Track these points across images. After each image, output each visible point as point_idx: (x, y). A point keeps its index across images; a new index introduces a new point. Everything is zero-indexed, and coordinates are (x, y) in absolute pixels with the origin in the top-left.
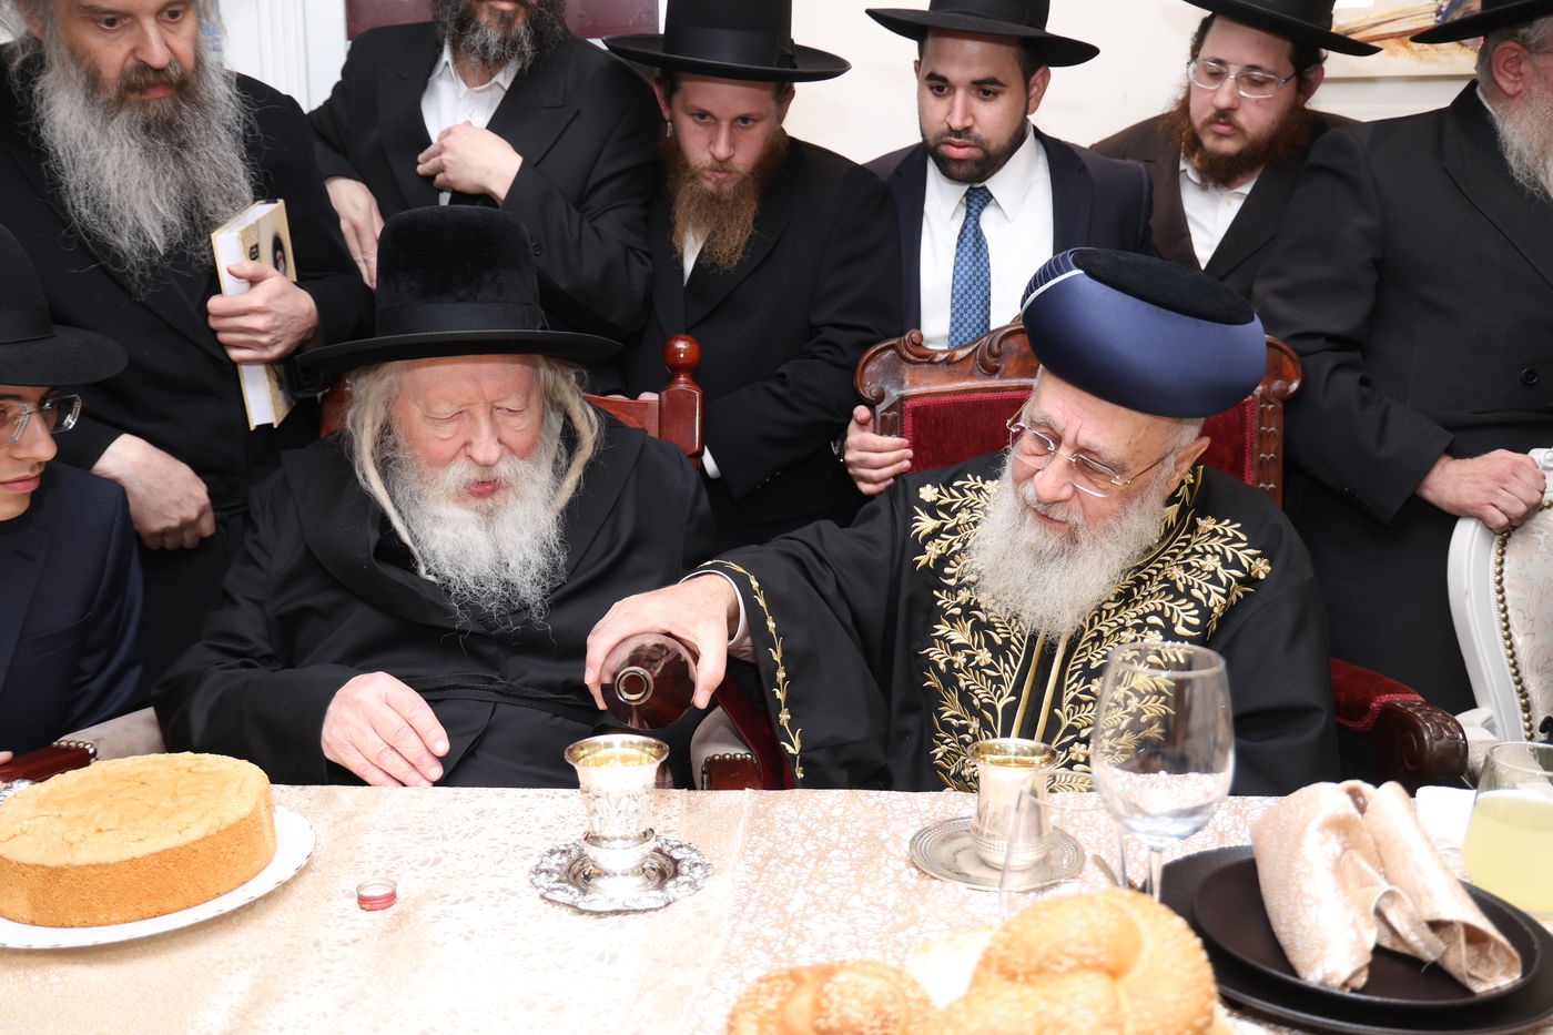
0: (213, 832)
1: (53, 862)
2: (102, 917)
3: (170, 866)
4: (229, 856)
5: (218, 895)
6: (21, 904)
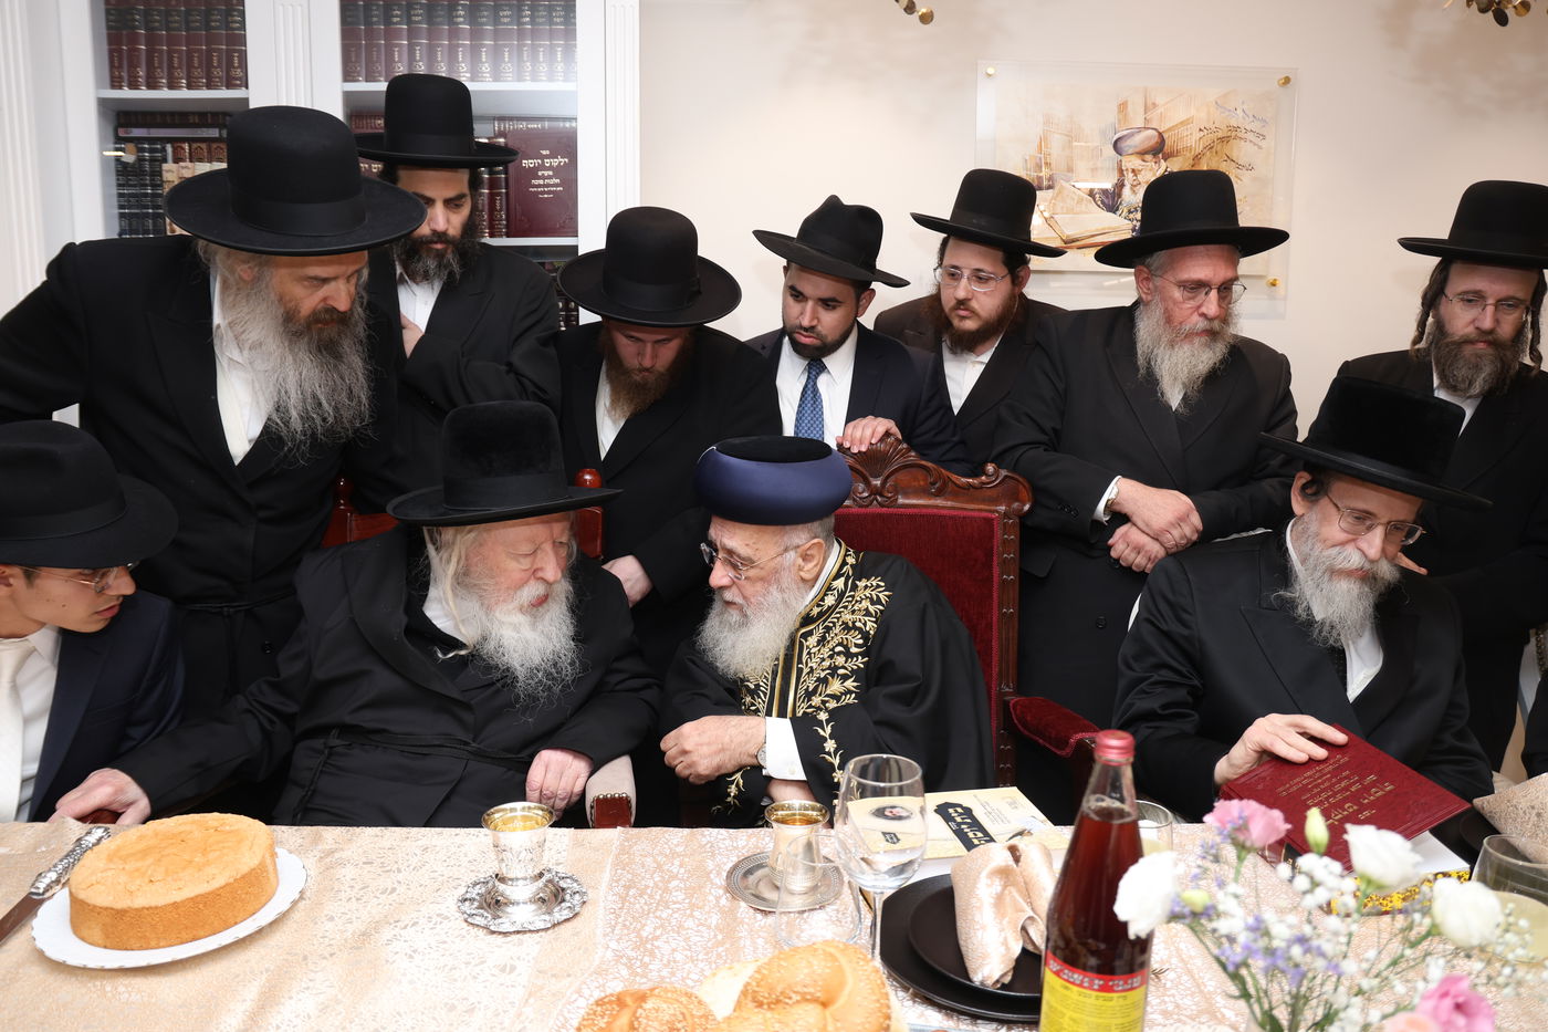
0: (232, 880)
1: (119, 905)
2: (153, 943)
3: (201, 906)
4: (243, 896)
5: (236, 923)
6: (97, 934)
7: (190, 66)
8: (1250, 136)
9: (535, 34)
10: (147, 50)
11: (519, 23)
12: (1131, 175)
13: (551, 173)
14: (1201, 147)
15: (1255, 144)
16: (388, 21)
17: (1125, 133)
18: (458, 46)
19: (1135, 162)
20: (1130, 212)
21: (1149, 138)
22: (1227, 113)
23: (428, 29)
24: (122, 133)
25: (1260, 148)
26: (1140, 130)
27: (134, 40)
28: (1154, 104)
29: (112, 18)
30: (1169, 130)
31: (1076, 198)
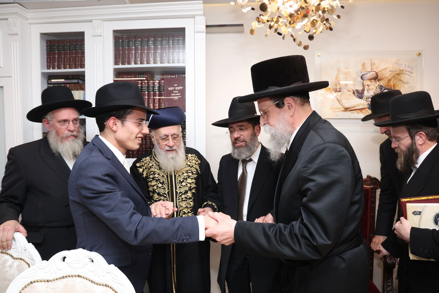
7: (70, 61)
8: (407, 73)
9: (173, 48)
10: (58, 57)
11: (169, 45)
12: (367, 87)
13: (177, 92)
14: (391, 77)
15: (409, 75)
16: (128, 46)
17: (365, 73)
18: (150, 52)
19: (368, 82)
20: (367, 99)
21: (373, 74)
22: (399, 65)
23: (141, 48)
24: (49, 82)
25: (411, 76)
26: (369, 72)
27: (54, 54)
28: (374, 63)
29: (48, 48)
30: (379, 72)
31: (349, 95)
